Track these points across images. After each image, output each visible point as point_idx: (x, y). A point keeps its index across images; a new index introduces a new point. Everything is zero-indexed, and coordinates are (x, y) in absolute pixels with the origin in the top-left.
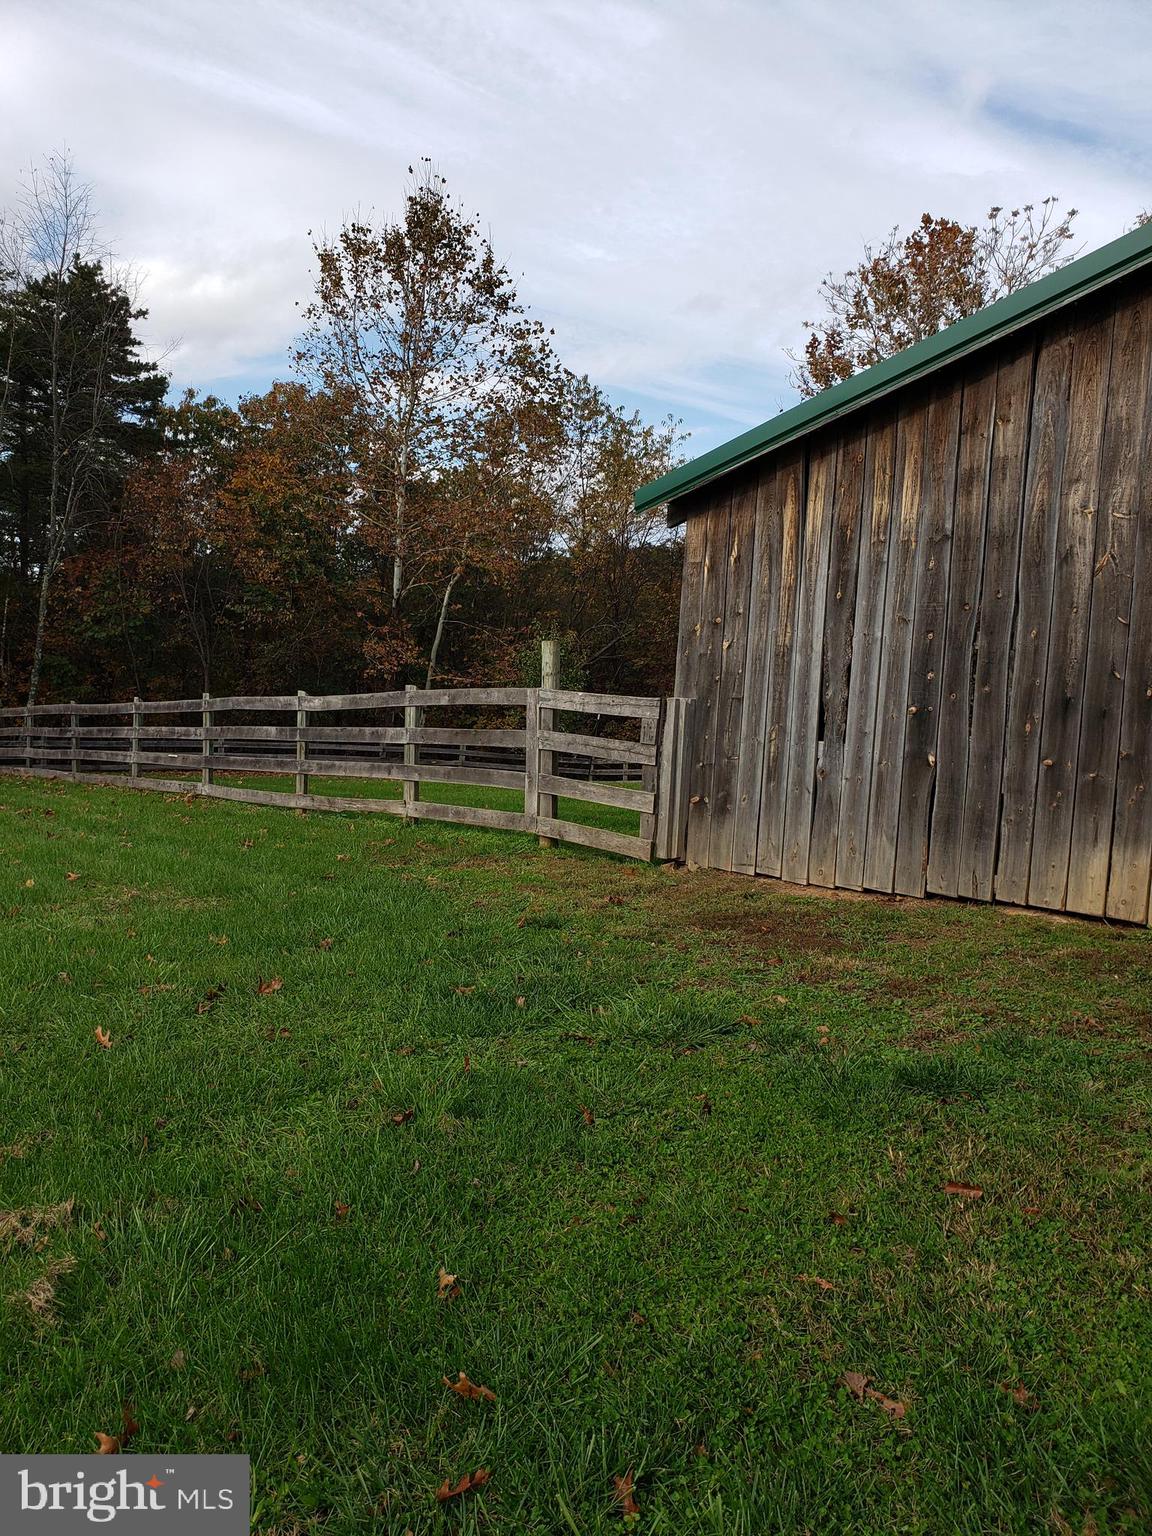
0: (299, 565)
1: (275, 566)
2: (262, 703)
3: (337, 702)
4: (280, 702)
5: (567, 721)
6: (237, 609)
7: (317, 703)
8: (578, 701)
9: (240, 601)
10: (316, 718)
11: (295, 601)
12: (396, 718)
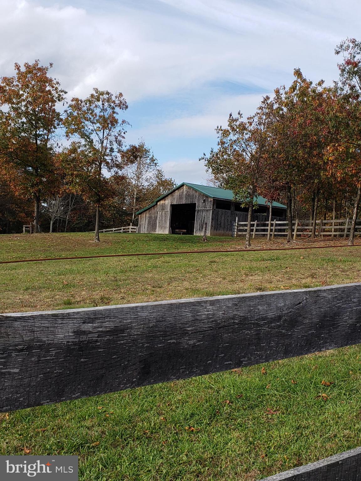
0: (115, 214)
1: (110, 214)
2: (110, 230)
3: (116, 229)
4: (111, 229)
5: (132, 228)
6: (103, 222)
7: (115, 229)
8: (133, 227)
9: (103, 220)
10: (115, 230)
11: (114, 221)
12: (121, 230)
